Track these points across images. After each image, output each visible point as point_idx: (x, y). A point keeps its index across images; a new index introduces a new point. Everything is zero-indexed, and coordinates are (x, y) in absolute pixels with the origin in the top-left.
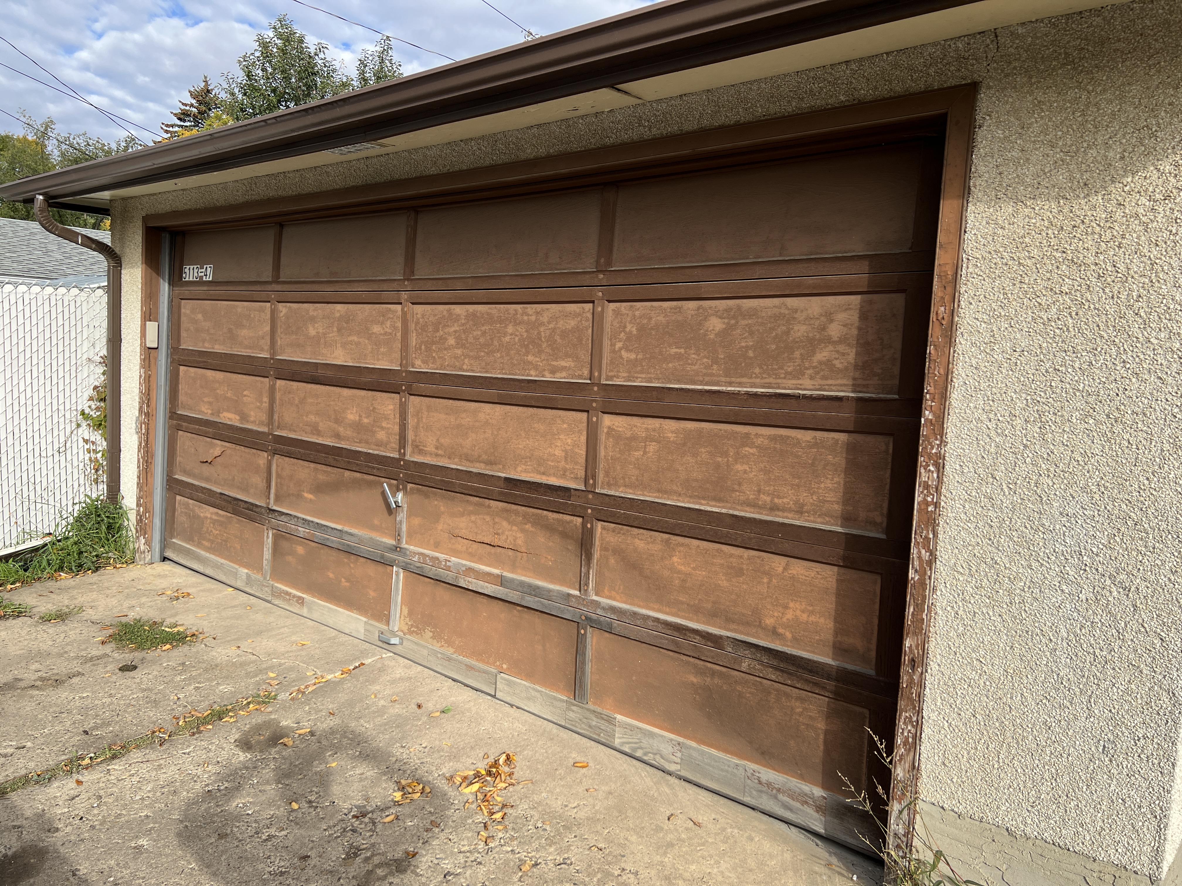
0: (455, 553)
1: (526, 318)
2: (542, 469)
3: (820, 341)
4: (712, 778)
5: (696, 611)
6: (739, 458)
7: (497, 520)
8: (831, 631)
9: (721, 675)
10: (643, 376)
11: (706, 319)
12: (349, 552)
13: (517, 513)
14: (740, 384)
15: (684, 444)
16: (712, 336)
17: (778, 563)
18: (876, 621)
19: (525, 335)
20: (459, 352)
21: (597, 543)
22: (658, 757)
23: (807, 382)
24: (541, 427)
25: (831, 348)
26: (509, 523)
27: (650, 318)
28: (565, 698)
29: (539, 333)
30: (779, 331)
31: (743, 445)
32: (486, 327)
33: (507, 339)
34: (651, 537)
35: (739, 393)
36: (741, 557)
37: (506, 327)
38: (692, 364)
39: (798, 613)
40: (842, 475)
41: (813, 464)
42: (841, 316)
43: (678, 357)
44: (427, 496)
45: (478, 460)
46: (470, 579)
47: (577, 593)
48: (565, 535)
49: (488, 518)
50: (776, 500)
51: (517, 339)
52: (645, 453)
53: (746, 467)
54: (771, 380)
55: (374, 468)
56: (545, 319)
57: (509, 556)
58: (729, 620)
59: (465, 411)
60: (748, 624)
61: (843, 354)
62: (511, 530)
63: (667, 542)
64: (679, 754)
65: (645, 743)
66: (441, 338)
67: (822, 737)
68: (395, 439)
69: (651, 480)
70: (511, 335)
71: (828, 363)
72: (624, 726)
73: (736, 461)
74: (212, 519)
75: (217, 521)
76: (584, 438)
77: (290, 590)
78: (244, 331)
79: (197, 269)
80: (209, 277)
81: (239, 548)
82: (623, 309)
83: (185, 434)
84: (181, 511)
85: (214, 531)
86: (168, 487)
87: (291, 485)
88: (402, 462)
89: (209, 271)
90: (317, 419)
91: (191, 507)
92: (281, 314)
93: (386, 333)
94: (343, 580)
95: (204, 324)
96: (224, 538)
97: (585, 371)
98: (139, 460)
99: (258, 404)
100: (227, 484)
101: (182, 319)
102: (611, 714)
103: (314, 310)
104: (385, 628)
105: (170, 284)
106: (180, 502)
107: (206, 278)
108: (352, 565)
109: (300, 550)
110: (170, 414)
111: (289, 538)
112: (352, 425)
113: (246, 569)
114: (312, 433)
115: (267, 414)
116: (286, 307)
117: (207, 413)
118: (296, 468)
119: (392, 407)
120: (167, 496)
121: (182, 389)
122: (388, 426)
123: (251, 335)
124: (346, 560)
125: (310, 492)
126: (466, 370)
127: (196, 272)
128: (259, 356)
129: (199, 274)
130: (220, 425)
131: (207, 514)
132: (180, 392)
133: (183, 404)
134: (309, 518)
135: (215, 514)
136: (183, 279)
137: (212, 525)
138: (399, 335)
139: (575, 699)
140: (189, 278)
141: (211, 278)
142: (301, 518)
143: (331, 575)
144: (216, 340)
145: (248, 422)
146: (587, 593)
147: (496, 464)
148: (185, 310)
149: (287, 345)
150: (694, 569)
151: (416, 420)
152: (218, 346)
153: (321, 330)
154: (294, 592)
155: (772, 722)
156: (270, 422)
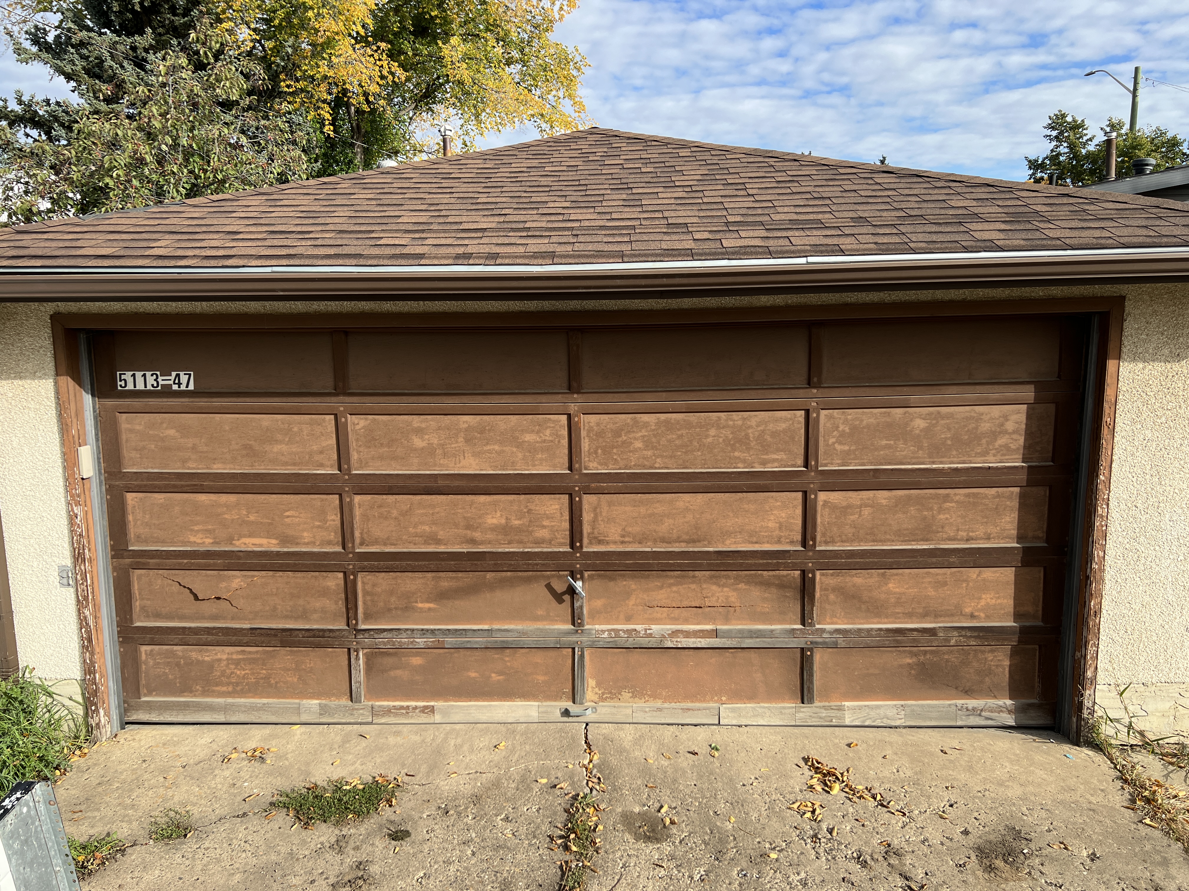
0: (657, 621)
1: (731, 423)
2: (755, 539)
3: (1000, 433)
4: (931, 719)
5: (910, 616)
6: (941, 510)
7: (704, 586)
8: (1012, 606)
9: (932, 652)
10: (857, 461)
11: (911, 420)
12: (503, 648)
13: (728, 577)
14: (941, 463)
15: (896, 506)
16: (917, 432)
17: (973, 573)
18: (1041, 594)
19: (731, 436)
20: (649, 453)
21: (818, 587)
22: (885, 720)
23: (991, 458)
24: (752, 507)
25: (1007, 436)
26: (719, 586)
27: (862, 421)
28: (794, 705)
29: (747, 435)
30: (970, 427)
31: (945, 502)
32: (684, 432)
33: (710, 440)
34: (868, 574)
35: (943, 469)
36: (945, 574)
37: (707, 430)
38: (901, 451)
39: (989, 600)
40: (1017, 513)
41: (996, 508)
42: (1014, 417)
43: (889, 447)
44: (611, 579)
45: (679, 540)
46: (679, 640)
47: (801, 627)
48: (782, 586)
49: (693, 586)
50: (971, 534)
51: (721, 440)
52: (860, 515)
53: (948, 516)
54: (965, 458)
55: (537, 564)
56: (753, 423)
57: (720, 613)
58: (937, 615)
59: (658, 502)
60: (952, 615)
61: (1016, 440)
62: (722, 591)
63: (883, 575)
64: (903, 712)
65: (873, 713)
66: (624, 442)
67: (1007, 669)
68: (564, 536)
69: (867, 534)
70: (714, 436)
71: (1006, 447)
72: (854, 708)
73: (939, 513)
74: (232, 659)
75: (243, 659)
76: (799, 511)
77: (405, 704)
78: (279, 447)
79: (152, 375)
80: (187, 387)
81: (296, 680)
82: (835, 414)
83: (151, 572)
84: (151, 663)
85: (238, 672)
86: (121, 639)
87: (393, 599)
88: (578, 555)
89: (184, 379)
90: (434, 528)
91: (180, 654)
92: (357, 427)
93: (544, 441)
94: (493, 675)
95: (182, 440)
96: (262, 675)
97: (800, 461)
98: (85, 618)
99: (317, 523)
100: (262, 616)
101: (124, 437)
102: (839, 703)
103: (421, 422)
104: (568, 704)
105: (93, 395)
106: (148, 652)
107: (179, 387)
108: (507, 659)
109: (417, 661)
110: (113, 553)
111: (396, 653)
112: (494, 529)
113: (317, 699)
114: (426, 543)
115: (336, 533)
116: (366, 419)
117: (204, 543)
118: (399, 581)
119: (557, 507)
120: (122, 650)
121: (135, 520)
122: (553, 524)
123: (294, 450)
124: (496, 656)
125: (428, 602)
126: (659, 468)
127: (151, 380)
128: (318, 472)
129: (161, 382)
130: (241, 554)
131: (219, 656)
132: (132, 523)
133: (138, 537)
134: (432, 627)
135: (238, 653)
136: (119, 388)
137: (233, 667)
138: (565, 442)
139: (803, 703)
140: (135, 387)
141: (191, 387)
142: (418, 630)
143: (473, 675)
144: (215, 459)
145: (297, 544)
146: (812, 625)
147: (699, 541)
148: (129, 426)
149: (373, 458)
150: (907, 589)
151: (592, 515)
152: (220, 465)
153: (436, 441)
154: (413, 704)
155: (972, 671)
156: (346, 540)
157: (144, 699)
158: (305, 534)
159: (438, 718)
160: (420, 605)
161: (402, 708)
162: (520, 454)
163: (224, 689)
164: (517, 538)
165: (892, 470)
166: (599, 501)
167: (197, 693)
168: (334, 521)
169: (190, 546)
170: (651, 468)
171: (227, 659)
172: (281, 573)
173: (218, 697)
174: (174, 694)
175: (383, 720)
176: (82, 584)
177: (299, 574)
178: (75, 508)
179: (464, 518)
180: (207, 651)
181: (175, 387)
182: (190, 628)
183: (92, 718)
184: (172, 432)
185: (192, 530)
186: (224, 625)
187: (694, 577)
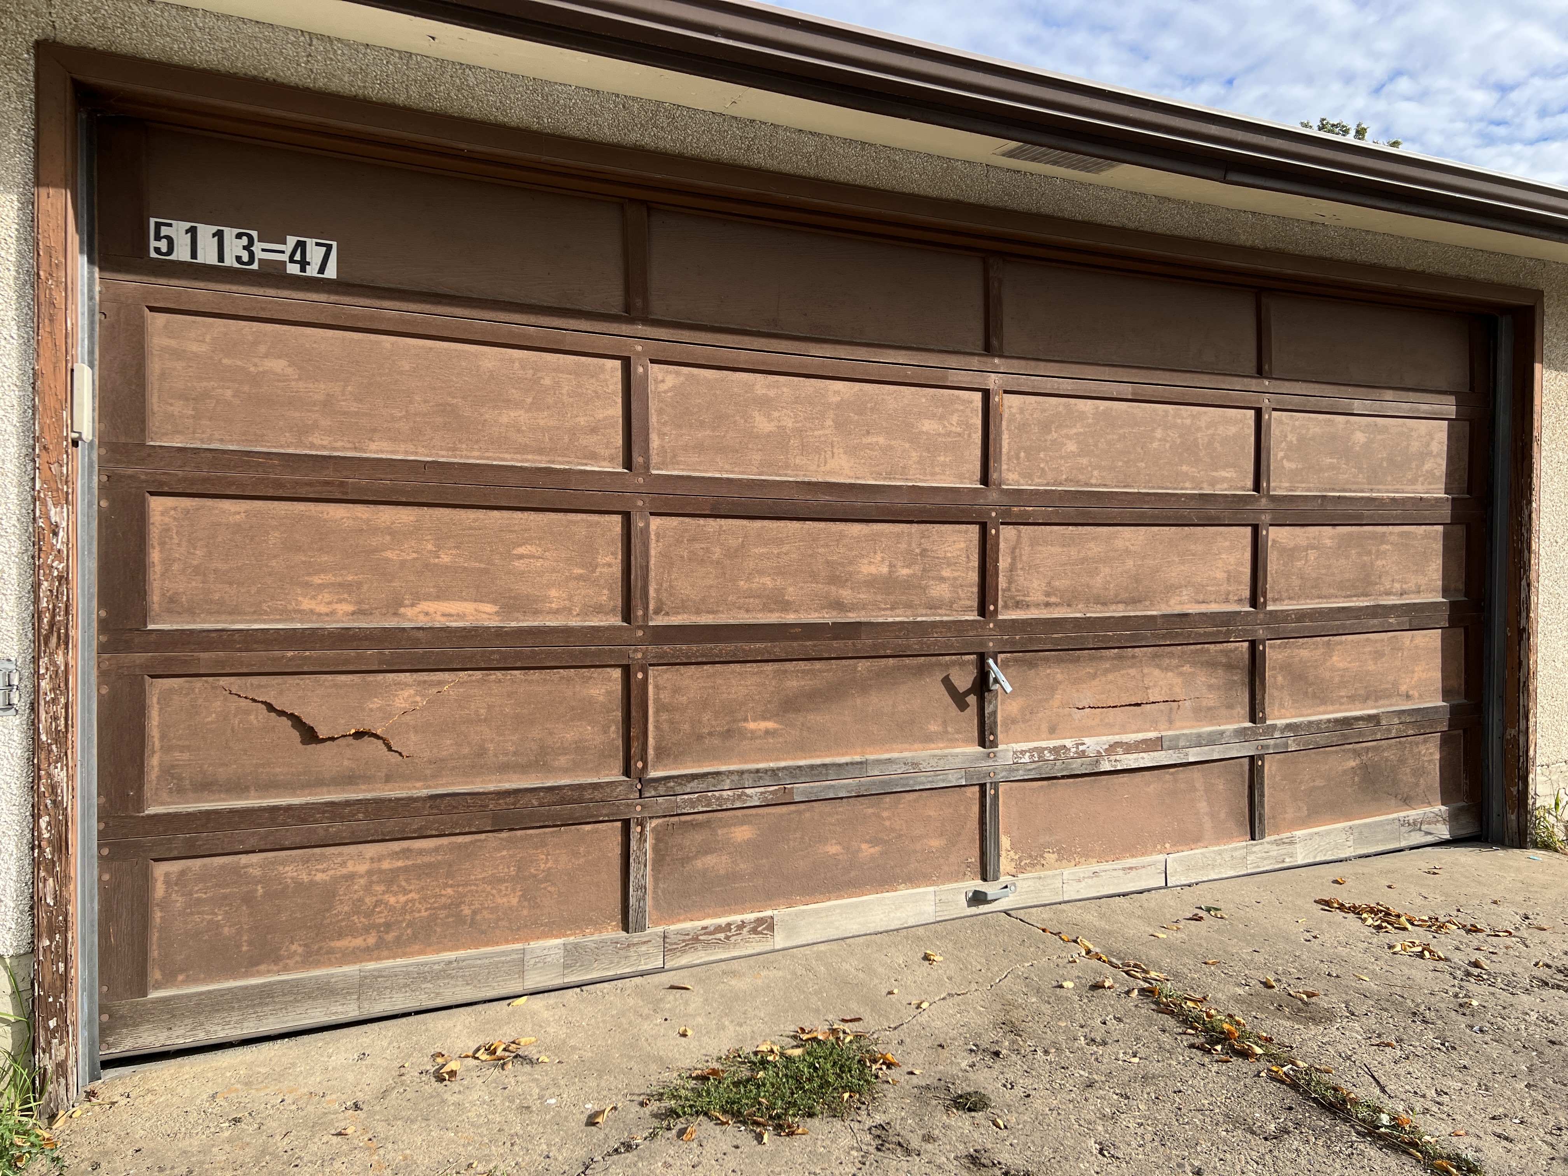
0: (1089, 731)
1: (1179, 421)
2: (1201, 597)
3: (1427, 455)
4: (1377, 843)
5: (1353, 700)
6: (1380, 555)
7: (1146, 671)
8: (1441, 680)
9: (1374, 748)
11: (1352, 433)
13: (1171, 655)
14: (1379, 491)
15: (1339, 547)
16: (1358, 449)
17: (1407, 638)
18: (1463, 662)
19: (1178, 441)
20: (1085, 461)
21: (1268, 664)
22: (1336, 851)
23: (1419, 487)
24: (1200, 548)
25: (1433, 460)
26: (1162, 669)
27: (1308, 429)
28: (1244, 843)
29: (1196, 440)
30: (1402, 445)
31: (1382, 543)
32: (1126, 431)
33: (1155, 445)
34: (1314, 643)
35: (1382, 499)
36: (1383, 641)
37: (1153, 430)
38: (1343, 474)
39: (1421, 674)
40: (1442, 558)
41: (1425, 552)
42: (1438, 436)
43: (1332, 467)
44: (1032, 665)
45: (1116, 600)
46: (1118, 757)
47: (1251, 725)
48: (1228, 666)
49: (1133, 672)
50: (1404, 586)
51: (1168, 446)
52: (1307, 561)
53: (1384, 562)
54: (1398, 486)
55: (935, 643)
56: (1203, 422)
57: (1163, 712)
58: (1377, 698)
59: (1093, 539)
60: (1391, 696)
61: (1440, 465)
62: (1165, 677)
63: (1328, 644)
65: (1323, 844)
66: (1054, 442)
67: (1438, 765)
68: (970, 595)
69: (1312, 587)
70: (1160, 440)
71: (1432, 473)
72: (1305, 839)
73: (1377, 559)
74: (381, 871)
75: (406, 869)
76: (1248, 555)
77: (723, 921)
78: (512, 414)
79: (239, 236)
80: (322, 270)
81: (514, 901)
83: (198, 683)
84: (179, 901)
85: (392, 900)
86: (105, 851)
87: (705, 717)
88: (991, 625)
89: (315, 254)
90: (780, 582)
91: (257, 872)
92: (663, 387)
93: (949, 434)
94: (864, 846)
95: (301, 384)
96: (443, 900)
97: (1250, 483)
99: (578, 571)
100: (454, 768)
101: (155, 366)
102: (1289, 834)
103: (769, 387)
104: (978, 884)
105: (91, 261)
106: (174, 878)
107: (303, 270)
108: (885, 814)
109: (742, 833)
110: (104, 639)
111: (708, 821)
112: (872, 582)
113: (557, 937)
114: (766, 608)
115: (611, 590)
116: (678, 374)
117: (333, 613)
118: (719, 681)
119: (963, 545)
120: (106, 877)
121: (167, 561)
122: (956, 574)
123: (542, 423)
124: (870, 811)
125: (764, 719)
126: (1096, 486)
127: (234, 248)
128: (588, 468)
129: (259, 255)
130: (420, 634)
131: (350, 867)
132: (158, 569)
133: (171, 600)
134: (772, 765)
135: (396, 855)
136: (153, 255)
137: (379, 888)
138: (977, 437)
139: (1253, 839)
140: (194, 255)
141: (331, 272)
142: (750, 772)
143: (833, 849)
144: (374, 430)
145: (536, 612)
146: (1264, 720)
147: (1140, 601)
148: (166, 342)
149: (685, 448)
150: (1350, 662)
151: (1009, 560)
152: (384, 445)
153: (789, 423)
154: (737, 918)
155: (1408, 770)
156: (633, 603)
157: (154, 995)
158: (553, 593)
159: (779, 940)
160: (752, 725)
161: (719, 929)
162: (914, 454)
163: (358, 942)
164: (904, 598)
165: (1339, 497)
166: (1019, 537)
167: (291, 962)
168: (609, 565)
169: (301, 621)
170: (1087, 485)
171: (370, 873)
172: (499, 674)
173: (341, 962)
174: (231, 971)
175: (684, 960)
177: (535, 675)
179: (827, 562)
180: (323, 858)
181: (293, 269)
182: (289, 808)
184: (278, 365)
185: (307, 585)
186: (369, 796)
187: (1134, 657)
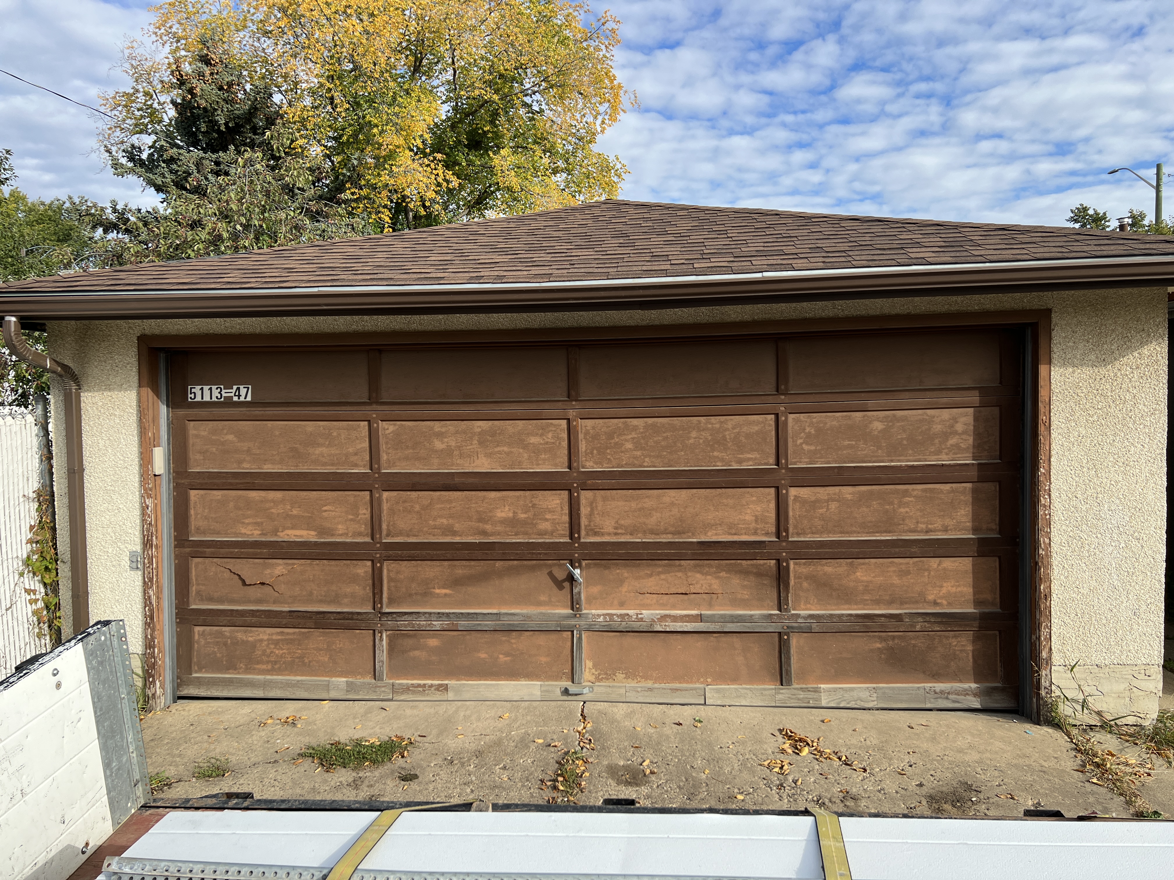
0: (647, 607)
1: (710, 426)
2: (734, 531)
3: (951, 433)
4: (901, 701)
5: (877, 602)
6: (901, 504)
7: (689, 574)
8: (972, 594)
9: (899, 637)
10: (823, 460)
11: (870, 422)
12: (509, 630)
13: (710, 566)
14: (899, 461)
15: (860, 500)
16: (876, 433)
17: (934, 562)
18: (998, 582)
19: (710, 438)
20: (639, 453)
21: (792, 575)
22: (859, 702)
23: (944, 457)
24: (731, 502)
25: (957, 437)
26: (703, 574)
27: (826, 423)
28: (774, 687)
29: (724, 436)
30: (924, 428)
31: (904, 497)
32: (668, 434)
33: (691, 441)
34: (837, 563)
35: (901, 466)
36: (908, 563)
37: (689, 433)
38: (862, 450)
39: (950, 588)
40: (971, 506)
41: (952, 502)
42: (963, 419)
43: (850, 447)
44: (607, 567)
45: (666, 532)
46: (667, 624)
47: (778, 612)
48: (759, 575)
49: (679, 574)
50: (930, 526)
51: (701, 441)
52: (828, 509)
53: (907, 510)
54: (920, 457)
55: (540, 554)
56: (730, 425)
57: (704, 599)
58: (902, 603)
59: (647, 497)
60: (917, 602)
61: (966, 440)
62: (705, 579)
63: (851, 564)
64: (875, 695)
65: (847, 696)
66: (616, 444)
67: (971, 654)
68: (564, 528)
69: (835, 526)
70: (695, 438)
71: (957, 446)
72: (829, 691)
73: (900, 507)
74: (272, 640)
75: (282, 640)
76: (773, 505)
77: (422, 682)
78: (320, 449)
79: (217, 389)
80: (245, 398)
81: (326, 659)
82: (802, 418)
83: (207, 560)
84: (203, 642)
85: (277, 652)
86: (178, 620)
87: (413, 585)
88: (576, 545)
89: (243, 391)
90: (451, 521)
91: (228, 634)
92: (387, 432)
93: (547, 443)
94: (501, 656)
95: (239, 444)
96: (297, 655)
97: (772, 460)
98: (149, 597)
99: (351, 517)
100: (300, 600)
101: (191, 441)
102: (815, 686)
103: (442, 427)
104: (567, 684)
105: (168, 406)
106: (201, 633)
107: (239, 398)
108: (513, 641)
109: (433, 642)
110: (176, 543)
111: (415, 635)
112: (504, 521)
113: (344, 677)
114: (444, 534)
115: (366, 525)
116: (395, 425)
117: (253, 534)
118: (420, 569)
119: (558, 502)
120: (178, 630)
121: (196, 514)
122: (554, 517)
123: (333, 452)
124: (504, 638)
125: (444, 588)
126: (647, 467)
127: (216, 393)
128: (353, 471)
129: (224, 395)
130: (284, 544)
131: (261, 637)
132: (193, 517)
133: (198, 529)
134: (447, 611)
135: (278, 634)
136: (190, 400)
137: (272, 646)
138: (565, 444)
139: (782, 685)
140: (202, 399)
141: (249, 398)
142: (434, 613)
143: (483, 655)
144: (266, 460)
145: (333, 535)
146: (787, 610)
147: (684, 533)
148: (195, 432)
149: (399, 459)
150: (874, 577)
151: (589, 509)
152: (270, 466)
153: (453, 444)
154: (429, 682)
155: (938, 655)
156: (375, 532)
157: (195, 675)
158: (340, 526)
159: (451, 695)
160: (437, 591)
161: (419, 686)
162: (526, 455)
163: (264, 667)
164: (523, 529)
165: (854, 467)
166: (595, 496)
167: (241, 671)
168: (365, 514)
169: (241, 537)
170: (641, 466)
171: (268, 640)
172: (317, 561)
173: (258, 674)
174: (220, 671)
175: (402, 697)
176: (149, 567)
177: (333, 563)
178: (147, 500)
179: (477, 511)
180: (251, 632)
181: (235, 399)
182: (237, 611)
183: (149, 688)
184: (231, 437)
185: (243, 523)
186: (267, 608)
187: (680, 565)
